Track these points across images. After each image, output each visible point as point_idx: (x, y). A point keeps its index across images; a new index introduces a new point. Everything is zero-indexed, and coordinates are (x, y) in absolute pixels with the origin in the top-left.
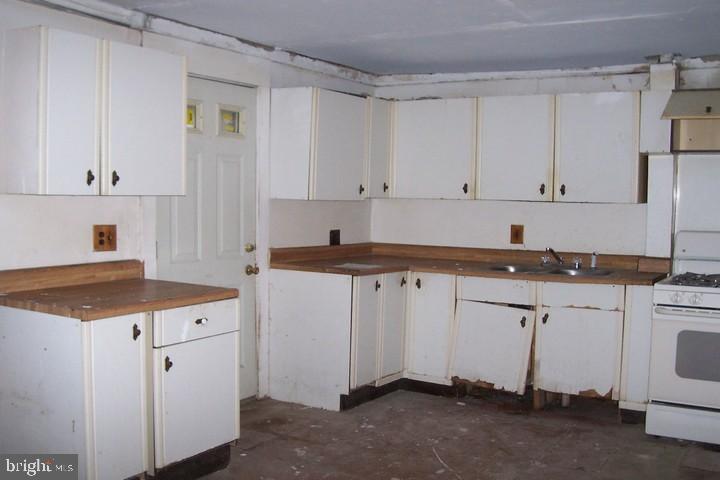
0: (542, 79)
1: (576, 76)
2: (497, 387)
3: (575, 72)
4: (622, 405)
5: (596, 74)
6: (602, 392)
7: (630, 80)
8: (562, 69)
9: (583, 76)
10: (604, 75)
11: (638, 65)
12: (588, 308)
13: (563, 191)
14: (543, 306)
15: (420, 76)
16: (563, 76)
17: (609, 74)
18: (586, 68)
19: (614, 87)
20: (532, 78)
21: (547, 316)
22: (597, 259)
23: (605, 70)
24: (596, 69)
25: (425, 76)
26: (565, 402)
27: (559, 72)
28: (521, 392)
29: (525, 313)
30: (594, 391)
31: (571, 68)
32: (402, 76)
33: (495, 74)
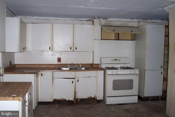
0: (65, 20)
1: (74, 20)
2: (67, 100)
3: (73, 19)
4: (97, 99)
5: (79, 20)
6: (93, 97)
7: (87, 22)
8: (70, 18)
9: (76, 20)
10: (80, 20)
11: (89, 19)
12: (88, 77)
13: (76, 49)
14: (77, 78)
15: (30, 17)
16: (70, 20)
17: (82, 20)
18: (76, 18)
19: (83, 24)
20: (62, 20)
21: (78, 80)
22: (81, 65)
23: (81, 19)
24: (79, 19)
25: (31, 17)
26: (79, 101)
27: (69, 19)
28: (73, 100)
29: (73, 80)
30: (91, 96)
31: (72, 18)
32: (24, 16)
33: (52, 18)
